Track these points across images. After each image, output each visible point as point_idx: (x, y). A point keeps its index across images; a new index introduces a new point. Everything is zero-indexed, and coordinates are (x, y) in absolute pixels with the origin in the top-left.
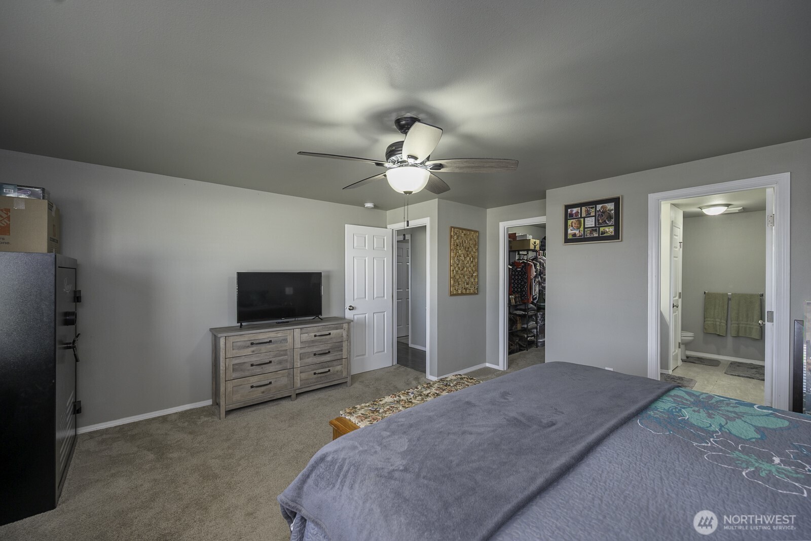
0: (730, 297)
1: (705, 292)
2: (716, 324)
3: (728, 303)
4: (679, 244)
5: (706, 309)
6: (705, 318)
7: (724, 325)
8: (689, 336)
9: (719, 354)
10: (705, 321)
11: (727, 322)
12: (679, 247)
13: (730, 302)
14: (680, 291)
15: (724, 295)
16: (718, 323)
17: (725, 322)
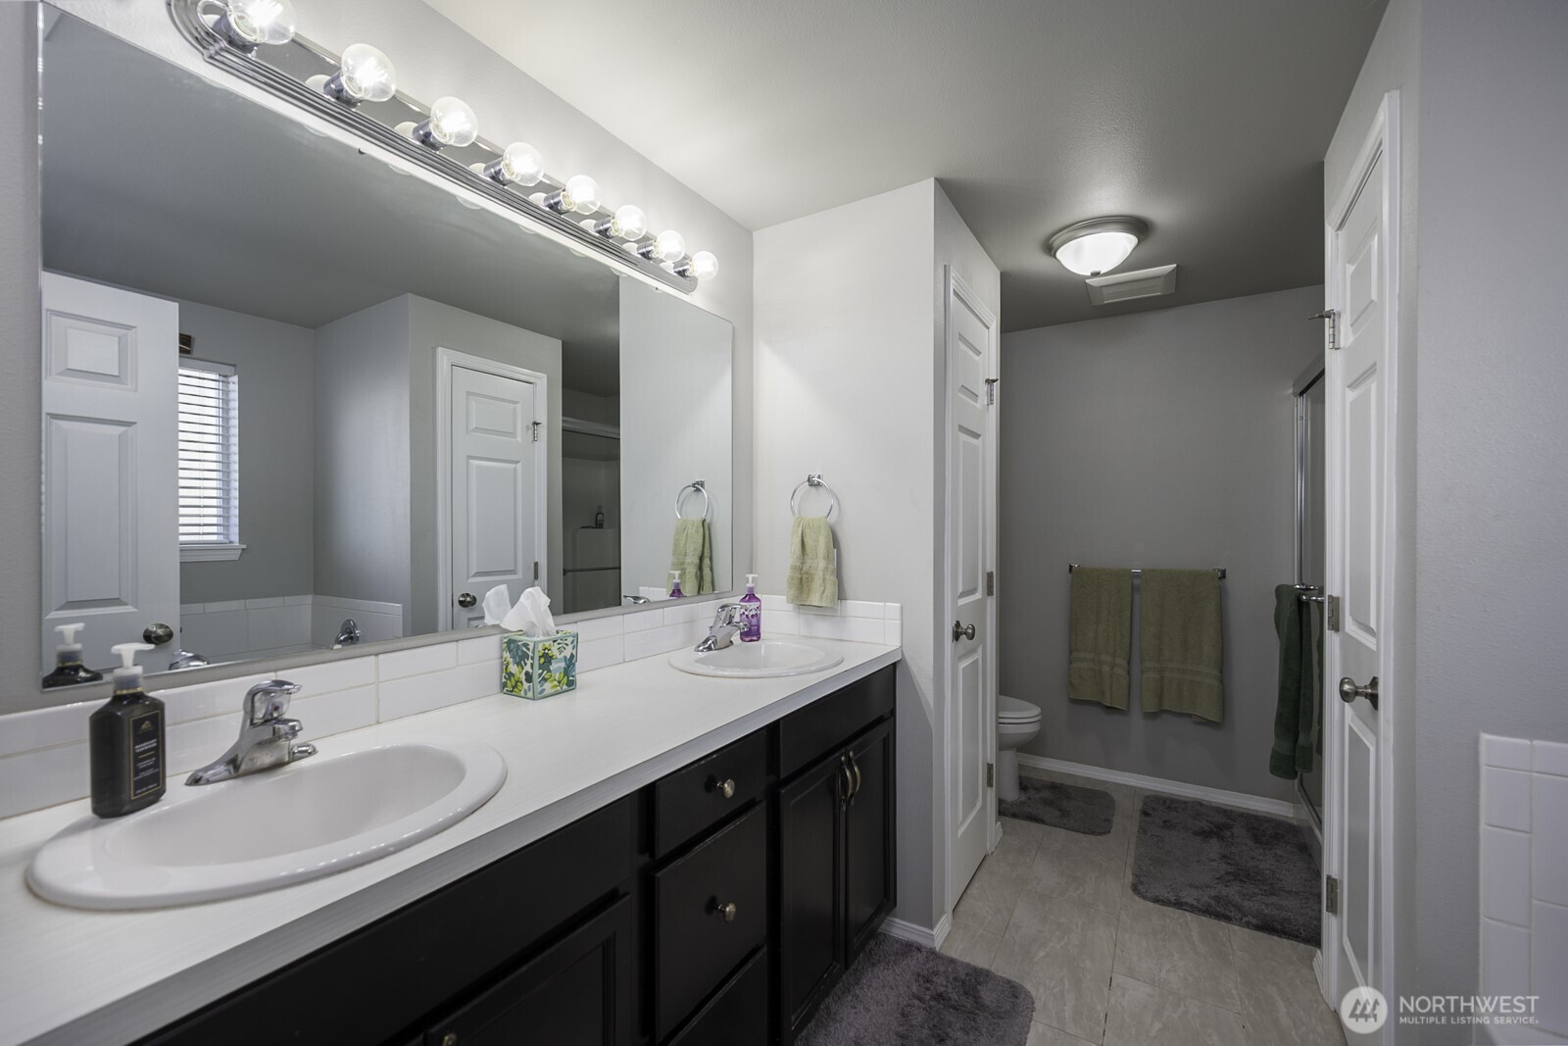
0: (1137, 582)
1: (1071, 567)
2: (1100, 671)
3: (1132, 598)
4: (985, 388)
5: (1074, 625)
6: (1071, 653)
7: (1121, 672)
8: (1025, 717)
9: (1109, 765)
10: (1071, 662)
11: (1129, 662)
12: (983, 399)
13: (1137, 597)
14: (991, 566)
15: (1124, 575)
16: (1106, 669)
17: (1124, 663)
